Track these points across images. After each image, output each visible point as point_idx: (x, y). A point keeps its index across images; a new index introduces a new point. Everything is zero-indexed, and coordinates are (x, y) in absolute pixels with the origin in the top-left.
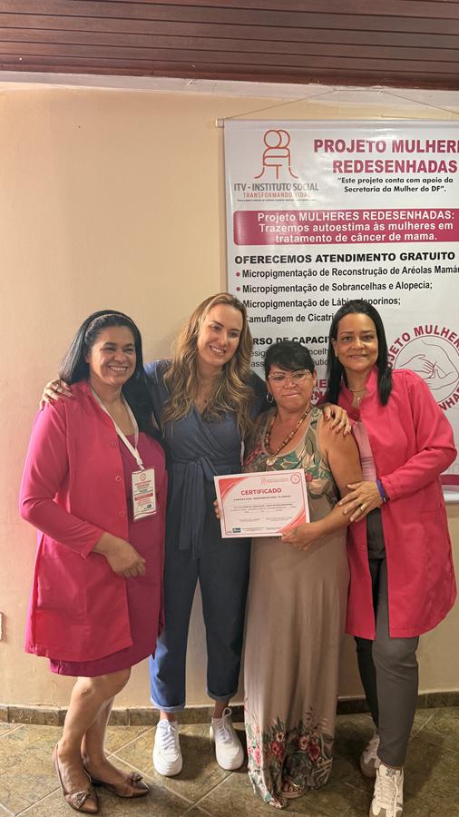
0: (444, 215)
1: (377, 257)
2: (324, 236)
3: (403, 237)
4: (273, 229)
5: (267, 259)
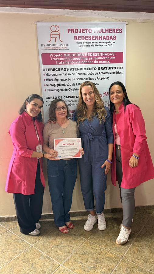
0: (112, 54)
1: (90, 69)
2: (72, 62)
3: (99, 62)
4: (55, 59)
5: (54, 70)
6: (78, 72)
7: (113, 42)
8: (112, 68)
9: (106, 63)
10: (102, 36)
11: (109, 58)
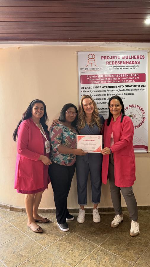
0: (137, 75)
1: (119, 87)
2: (104, 81)
3: (126, 81)
4: (91, 80)
5: (89, 88)
6: (109, 89)
7: (137, 66)
8: (136, 86)
9: (132, 82)
10: (128, 61)
11: (134, 78)
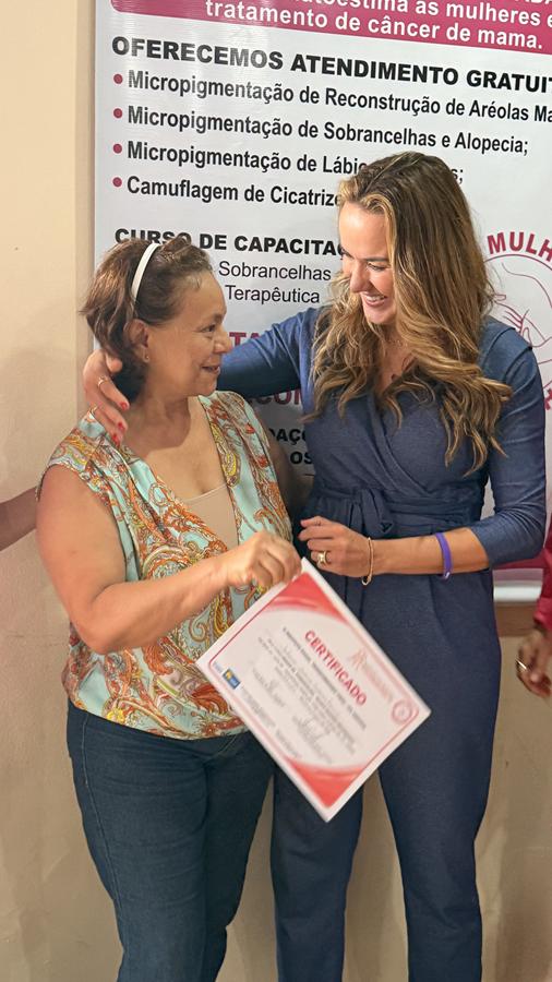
1: (419, 73)
2: (310, 14)
3: (474, 35)
5: (185, 52)
6: (346, 84)
8: (548, 85)
9: (519, 49)
11: (536, 20)
